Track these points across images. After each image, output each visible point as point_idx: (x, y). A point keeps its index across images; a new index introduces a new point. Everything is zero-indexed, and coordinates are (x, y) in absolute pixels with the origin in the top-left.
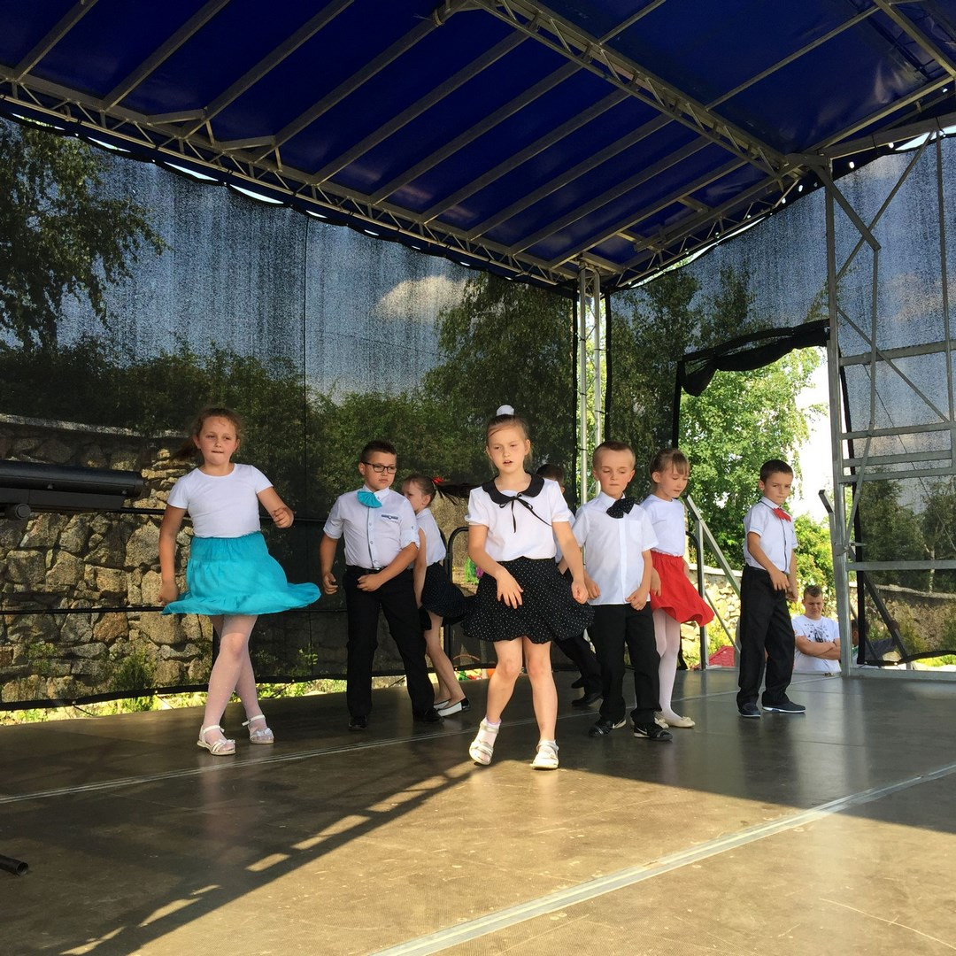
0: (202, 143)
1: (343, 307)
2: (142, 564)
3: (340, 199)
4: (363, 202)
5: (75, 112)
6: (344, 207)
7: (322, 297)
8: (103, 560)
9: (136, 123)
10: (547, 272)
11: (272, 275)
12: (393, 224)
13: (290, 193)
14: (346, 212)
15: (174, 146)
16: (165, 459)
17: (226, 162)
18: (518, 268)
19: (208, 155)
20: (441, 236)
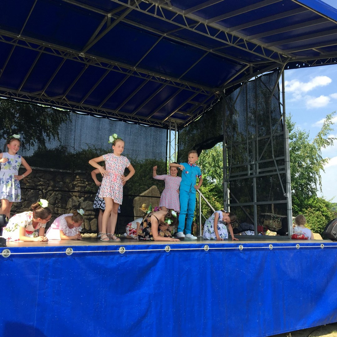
0: (45, 98)
1: (87, 136)
2: (70, 208)
3: (88, 108)
4: (95, 108)
5: (10, 94)
6: (89, 110)
7: (81, 134)
8: (60, 206)
9: (26, 95)
10: (161, 123)
11: (65, 129)
12: (105, 114)
13: (72, 108)
14: (90, 112)
15: (37, 100)
16: (78, 178)
17: (52, 102)
18: (150, 123)
19: (47, 101)
20: (122, 116)
